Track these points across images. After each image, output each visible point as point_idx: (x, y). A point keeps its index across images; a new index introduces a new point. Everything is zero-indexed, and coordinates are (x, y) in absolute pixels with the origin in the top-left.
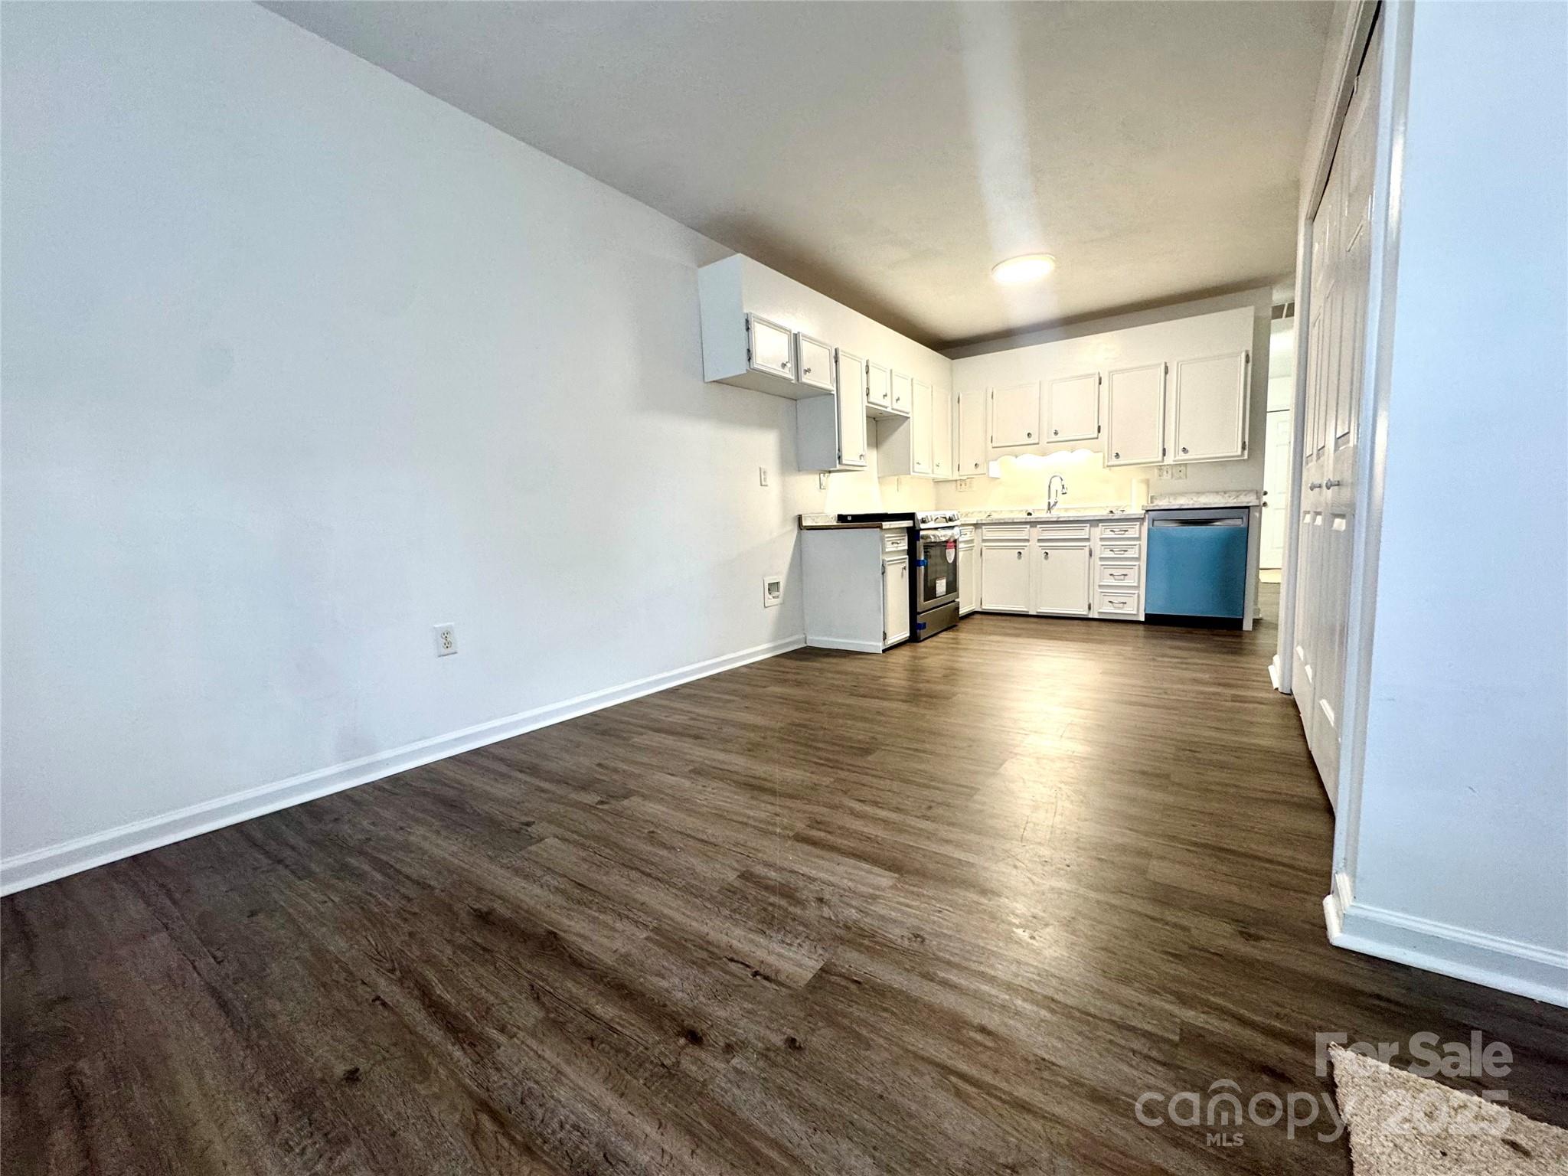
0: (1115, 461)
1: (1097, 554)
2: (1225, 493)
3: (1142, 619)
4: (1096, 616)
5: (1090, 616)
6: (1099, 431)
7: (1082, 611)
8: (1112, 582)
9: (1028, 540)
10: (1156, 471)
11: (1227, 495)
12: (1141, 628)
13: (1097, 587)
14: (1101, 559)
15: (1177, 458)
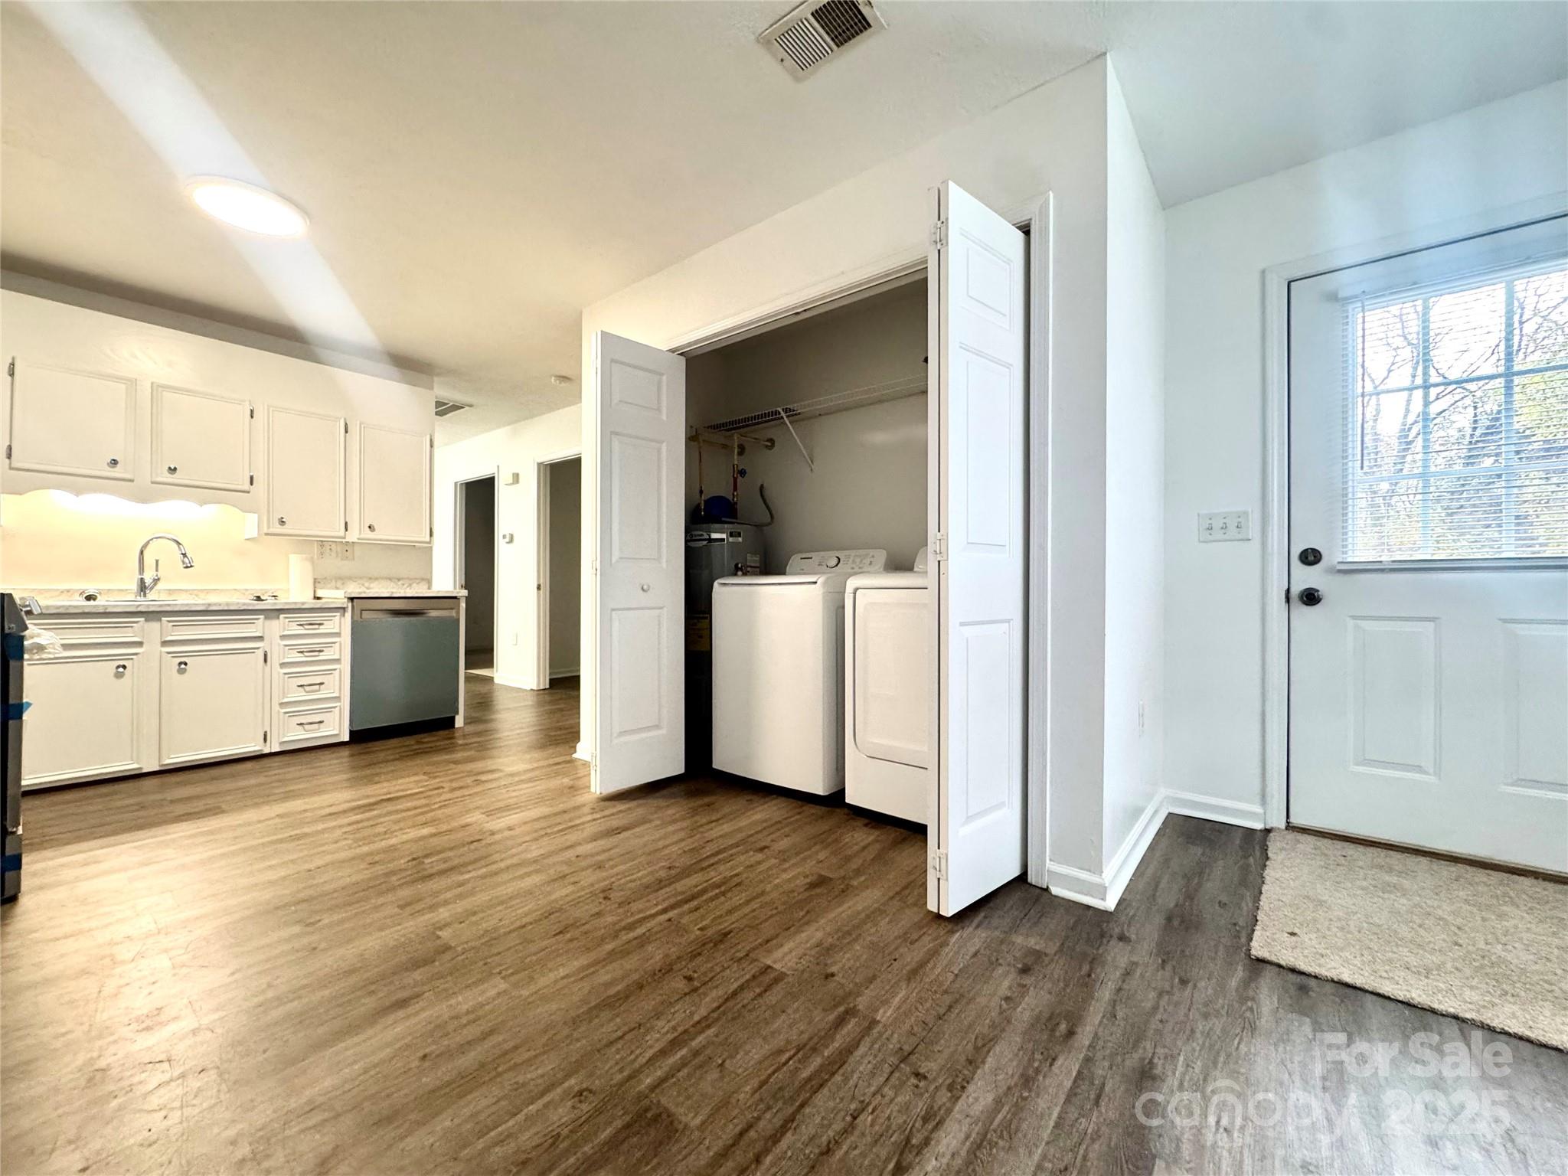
0: (279, 529)
1: (275, 659)
2: (399, 580)
3: (346, 738)
4: (276, 748)
5: (267, 751)
6: (252, 483)
7: (254, 747)
8: (301, 695)
9: (140, 644)
10: (316, 548)
11: (400, 583)
12: (345, 752)
13: (276, 707)
14: (283, 665)
15: (362, 536)
